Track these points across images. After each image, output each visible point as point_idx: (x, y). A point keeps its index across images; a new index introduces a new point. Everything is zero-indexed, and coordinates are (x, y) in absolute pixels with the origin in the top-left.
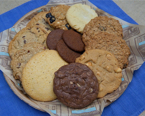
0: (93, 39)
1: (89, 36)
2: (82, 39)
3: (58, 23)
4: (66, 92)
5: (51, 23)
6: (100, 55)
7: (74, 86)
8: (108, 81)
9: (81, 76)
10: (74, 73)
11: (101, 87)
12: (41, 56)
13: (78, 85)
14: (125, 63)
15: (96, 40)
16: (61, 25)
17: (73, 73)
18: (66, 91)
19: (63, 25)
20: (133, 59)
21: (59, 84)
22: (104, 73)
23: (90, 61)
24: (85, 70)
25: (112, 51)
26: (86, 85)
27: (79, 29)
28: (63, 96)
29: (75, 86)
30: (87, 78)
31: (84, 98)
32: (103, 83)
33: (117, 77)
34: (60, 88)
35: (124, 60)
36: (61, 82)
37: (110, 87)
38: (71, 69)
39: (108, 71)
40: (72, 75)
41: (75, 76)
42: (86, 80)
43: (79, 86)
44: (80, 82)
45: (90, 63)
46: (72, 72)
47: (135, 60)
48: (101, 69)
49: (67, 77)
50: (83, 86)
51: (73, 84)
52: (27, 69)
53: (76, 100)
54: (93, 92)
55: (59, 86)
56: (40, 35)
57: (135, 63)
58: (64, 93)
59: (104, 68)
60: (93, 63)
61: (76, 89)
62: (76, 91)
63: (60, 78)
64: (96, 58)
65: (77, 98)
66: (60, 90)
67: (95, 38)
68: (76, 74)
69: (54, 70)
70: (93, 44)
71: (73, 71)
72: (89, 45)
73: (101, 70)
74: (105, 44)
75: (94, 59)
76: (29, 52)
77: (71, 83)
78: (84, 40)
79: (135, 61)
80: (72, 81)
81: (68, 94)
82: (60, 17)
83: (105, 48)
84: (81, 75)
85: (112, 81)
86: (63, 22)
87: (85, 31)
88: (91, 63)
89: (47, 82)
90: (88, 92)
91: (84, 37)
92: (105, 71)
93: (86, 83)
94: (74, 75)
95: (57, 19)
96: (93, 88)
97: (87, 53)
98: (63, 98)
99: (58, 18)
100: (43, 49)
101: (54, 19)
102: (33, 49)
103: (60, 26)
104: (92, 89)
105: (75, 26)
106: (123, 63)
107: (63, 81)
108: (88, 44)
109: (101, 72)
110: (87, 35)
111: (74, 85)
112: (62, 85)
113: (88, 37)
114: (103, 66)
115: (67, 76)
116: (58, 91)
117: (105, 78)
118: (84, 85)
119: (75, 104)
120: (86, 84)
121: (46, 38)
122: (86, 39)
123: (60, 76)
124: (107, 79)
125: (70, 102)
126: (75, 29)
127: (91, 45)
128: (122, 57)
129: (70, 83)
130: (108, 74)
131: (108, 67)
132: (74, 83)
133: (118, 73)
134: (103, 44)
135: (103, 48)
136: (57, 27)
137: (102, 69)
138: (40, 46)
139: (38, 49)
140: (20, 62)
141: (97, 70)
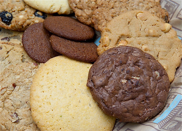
0: (97, 8)
1: (87, 7)
2: (77, 20)
3: (20, 18)
4: (126, 100)
5: (9, 24)
6: (128, 20)
7: (130, 84)
8: (166, 50)
9: (129, 64)
10: (117, 64)
11: (164, 64)
12: (45, 75)
13: (135, 78)
14: (165, 15)
15: (104, 5)
16: (29, 19)
17: (116, 66)
18: (126, 98)
19: (31, 16)
20: (168, 5)
21: (108, 95)
22: (152, 42)
23: (122, 39)
24: (127, 51)
25: (137, 8)
26: (145, 72)
27: (61, 8)
28: (126, 109)
29: (132, 83)
30: (139, 60)
31: (156, 91)
32: (162, 57)
33: (172, 38)
34: (113, 100)
35: (160, 13)
36: (109, 89)
37: (173, 56)
38: (107, 64)
39: (154, 36)
40: (116, 70)
41: (122, 68)
42: (140, 64)
43: (138, 78)
44: (135, 72)
45: (123, 41)
46: (114, 66)
47: (174, 3)
48: (143, 39)
49: (111, 79)
50: (143, 75)
51: (127, 82)
52: (40, 109)
53: (148, 101)
54: (161, 75)
55: (110, 97)
56: (8, 52)
57: (176, 7)
58: (124, 102)
59: (147, 36)
60: (127, 39)
61: (137, 86)
62: (139, 88)
63: (103, 86)
64: (126, 29)
65: (147, 98)
66: (116, 103)
67: (100, 4)
68: (121, 64)
69: (80, 84)
70: (105, 13)
71: (113, 63)
72: (100, 18)
73: (145, 41)
74: (120, 5)
75: (125, 32)
76: (14, 86)
77: (124, 81)
78: (83, 19)
79: (174, 5)
80: (123, 79)
81: (131, 101)
82: (16, 7)
83: (124, 9)
84: (129, 62)
85: (170, 47)
86: (26, 12)
87: (75, 6)
88: (125, 40)
89: (86, 107)
90: (155, 79)
91: (79, 14)
92: (152, 39)
93: (144, 68)
94: (119, 69)
95: (13, 13)
96: (157, 70)
97: (108, 31)
98: (128, 111)
99: (13, 10)
100: (35, 66)
101: (10, 16)
102: (18, 77)
103: (28, 21)
104: (156, 72)
105: (53, 7)
106: (162, 17)
107: (110, 87)
108: (96, 19)
109: (147, 43)
110: (81, 9)
111: (129, 82)
112: (113, 94)
113: (85, 10)
114: (143, 33)
115: (111, 76)
116: (114, 106)
117: (158, 48)
118: (143, 72)
119: (151, 109)
120: (143, 70)
121: (21, 50)
122: (84, 15)
123: (101, 83)
124: (162, 49)
125: (141, 111)
126: (55, 11)
127: (103, 17)
128: (155, 8)
129: (121, 83)
130: (158, 41)
131: (151, 31)
132: (128, 79)
133: (168, 32)
134: (117, 6)
135: (122, 11)
136: (25, 25)
137: (146, 38)
138: (27, 66)
139: (27, 71)
140: (13, 112)
141: (139, 44)
